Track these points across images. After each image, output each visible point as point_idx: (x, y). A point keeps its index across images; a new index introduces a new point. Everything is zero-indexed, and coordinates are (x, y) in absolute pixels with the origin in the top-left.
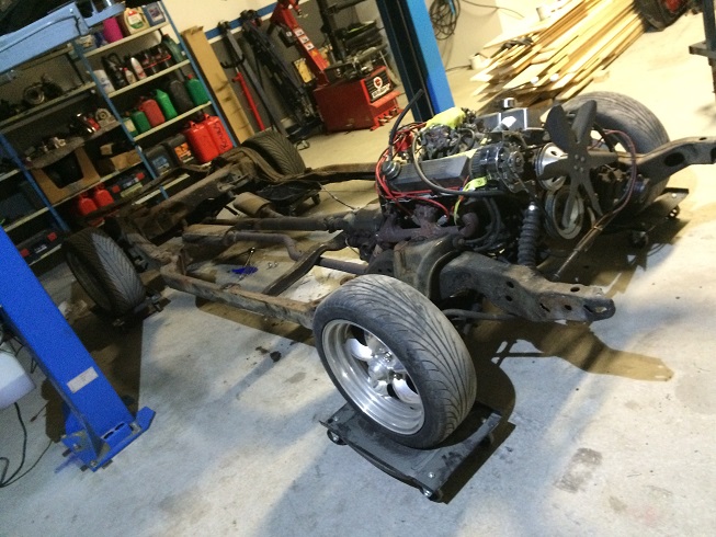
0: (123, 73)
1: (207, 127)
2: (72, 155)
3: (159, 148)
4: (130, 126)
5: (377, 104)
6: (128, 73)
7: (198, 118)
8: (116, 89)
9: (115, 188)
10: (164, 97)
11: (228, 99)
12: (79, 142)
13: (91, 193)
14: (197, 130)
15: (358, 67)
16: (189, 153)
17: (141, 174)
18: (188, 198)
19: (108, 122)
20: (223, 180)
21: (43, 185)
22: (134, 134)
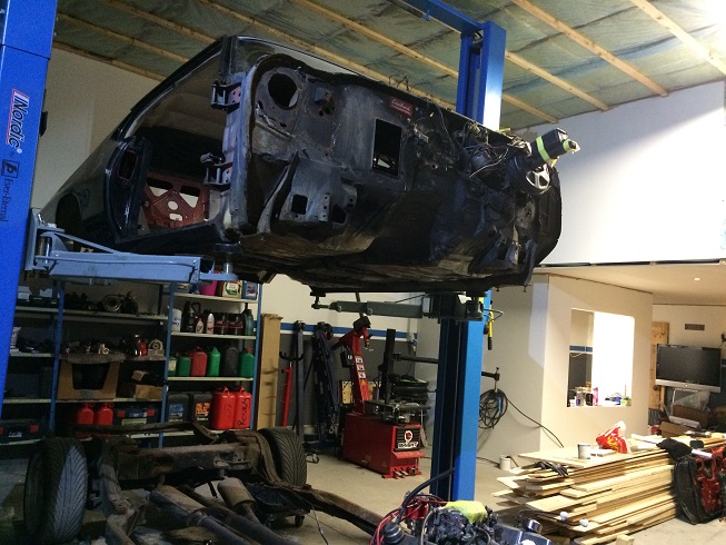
0: (196, 322)
1: (237, 399)
2: (106, 366)
3: (184, 396)
4: (172, 365)
5: (399, 455)
6: (200, 324)
7: (234, 388)
8: (181, 331)
9: (121, 413)
10: (216, 355)
11: (268, 384)
12: (120, 357)
13: (97, 407)
14: (227, 397)
15: (397, 413)
16: (206, 414)
17: (153, 411)
18: (181, 456)
19: (156, 353)
20: (224, 455)
21: (62, 378)
22: (171, 374)
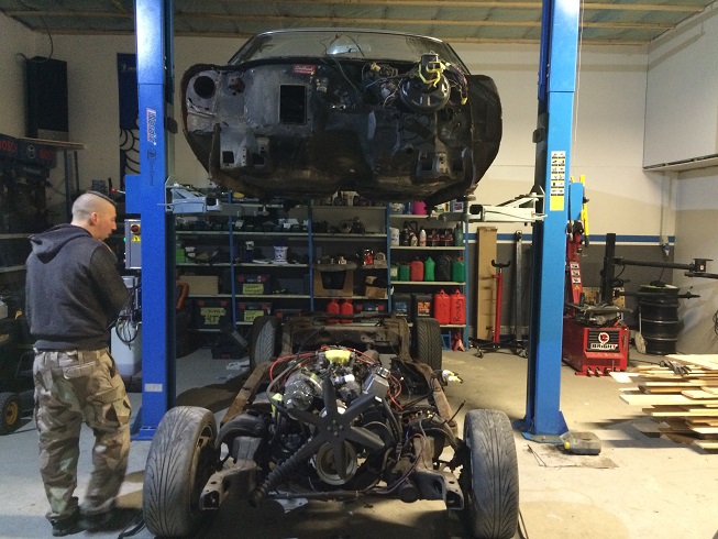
0: (411, 237)
1: (451, 301)
2: (344, 272)
3: (408, 296)
4: (394, 272)
5: (589, 355)
6: (415, 238)
7: (450, 290)
8: (400, 245)
9: (359, 307)
10: (431, 264)
11: (486, 288)
12: (354, 266)
13: (341, 302)
14: (443, 298)
15: (588, 316)
16: (428, 311)
17: (382, 308)
19: (381, 262)
20: (369, 334)
21: (316, 282)
22: (393, 279)
